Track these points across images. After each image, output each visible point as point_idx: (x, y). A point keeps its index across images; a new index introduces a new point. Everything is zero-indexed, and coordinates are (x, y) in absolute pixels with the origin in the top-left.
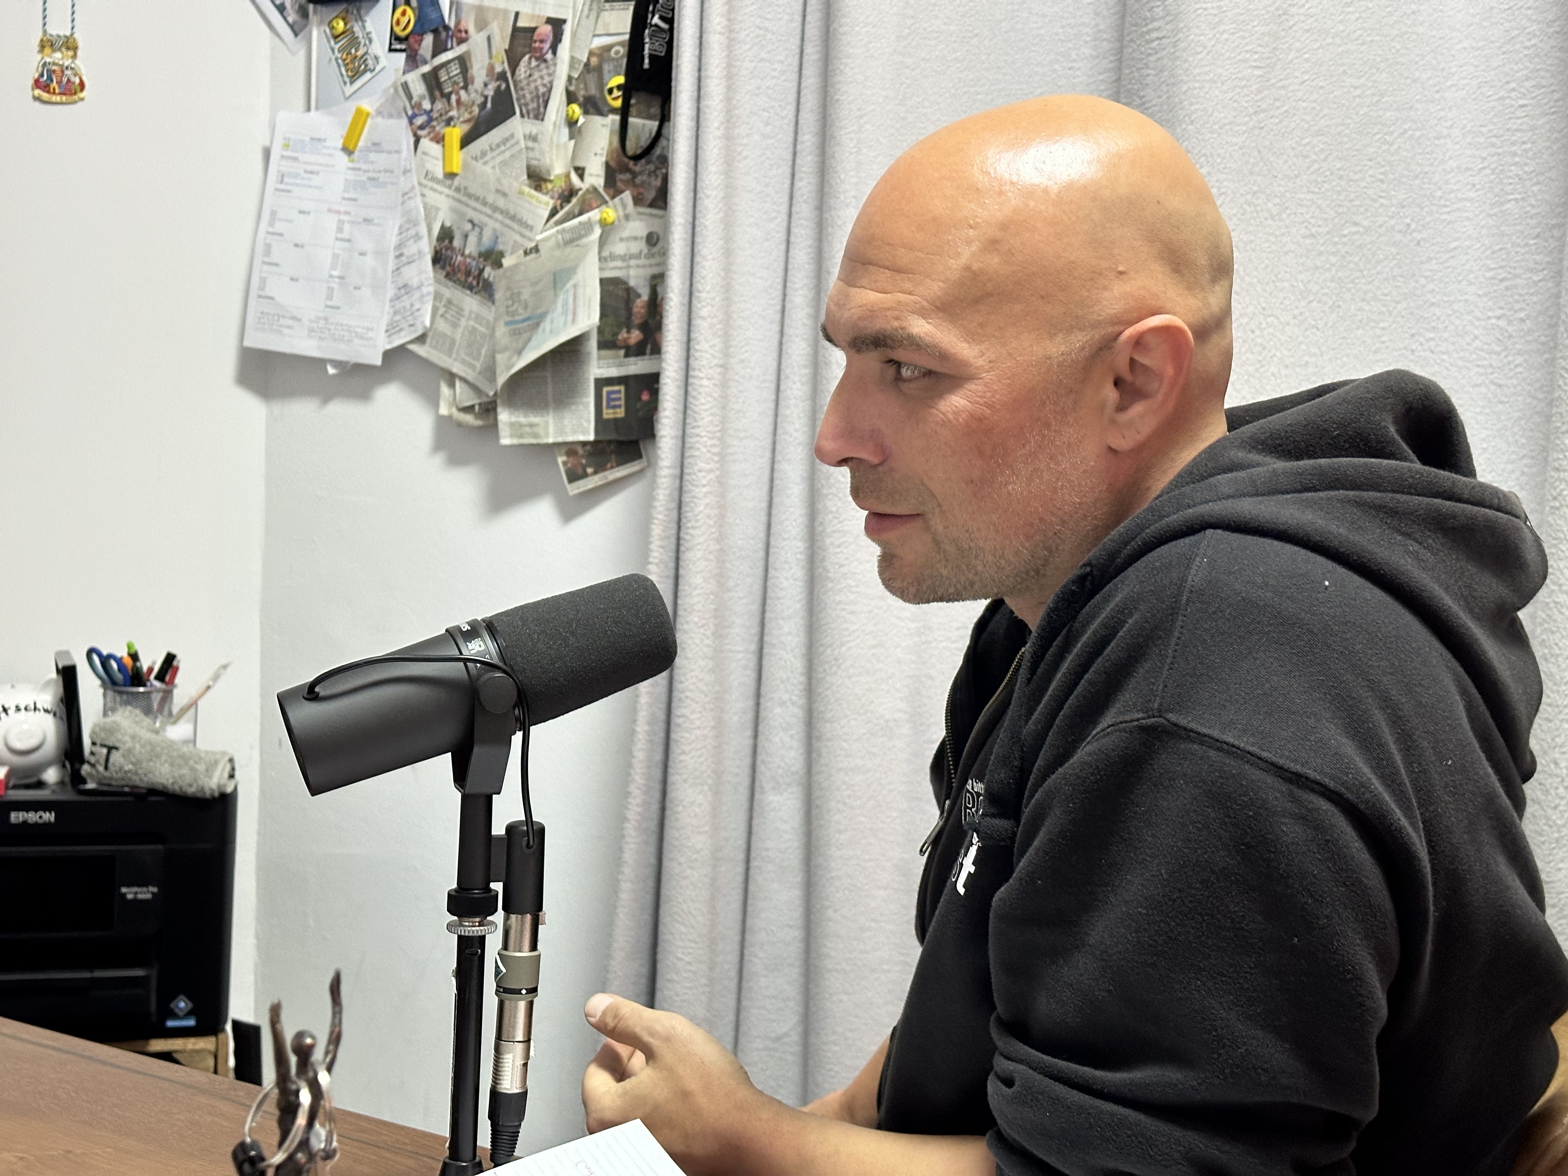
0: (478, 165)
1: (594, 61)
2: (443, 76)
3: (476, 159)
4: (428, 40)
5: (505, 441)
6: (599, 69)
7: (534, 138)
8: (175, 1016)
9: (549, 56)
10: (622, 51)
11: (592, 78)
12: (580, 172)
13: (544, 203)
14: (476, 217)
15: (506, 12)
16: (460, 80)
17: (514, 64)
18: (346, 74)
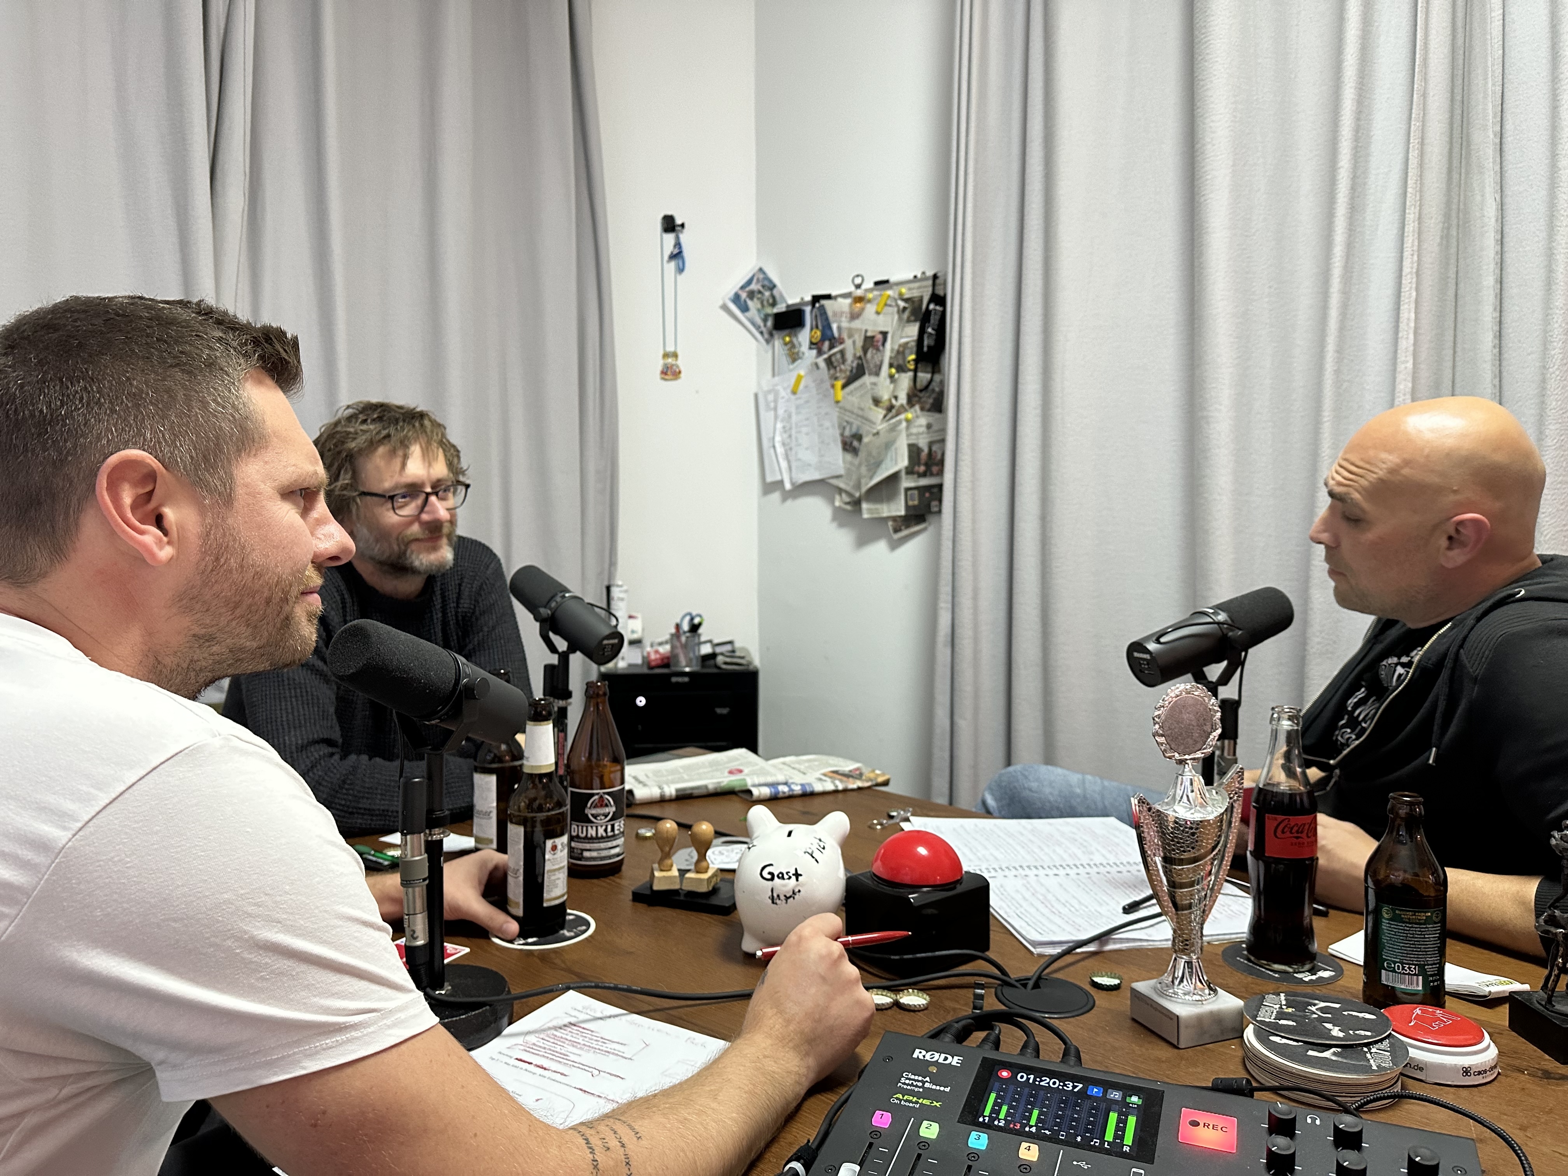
0: (850, 398)
1: (901, 349)
3: (848, 394)
4: (827, 344)
5: (866, 516)
6: (903, 353)
7: (875, 384)
9: (881, 348)
10: (914, 344)
11: (900, 357)
12: (896, 398)
13: (881, 412)
14: (851, 420)
15: (861, 330)
17: (865, 352)
18: (790, 360)
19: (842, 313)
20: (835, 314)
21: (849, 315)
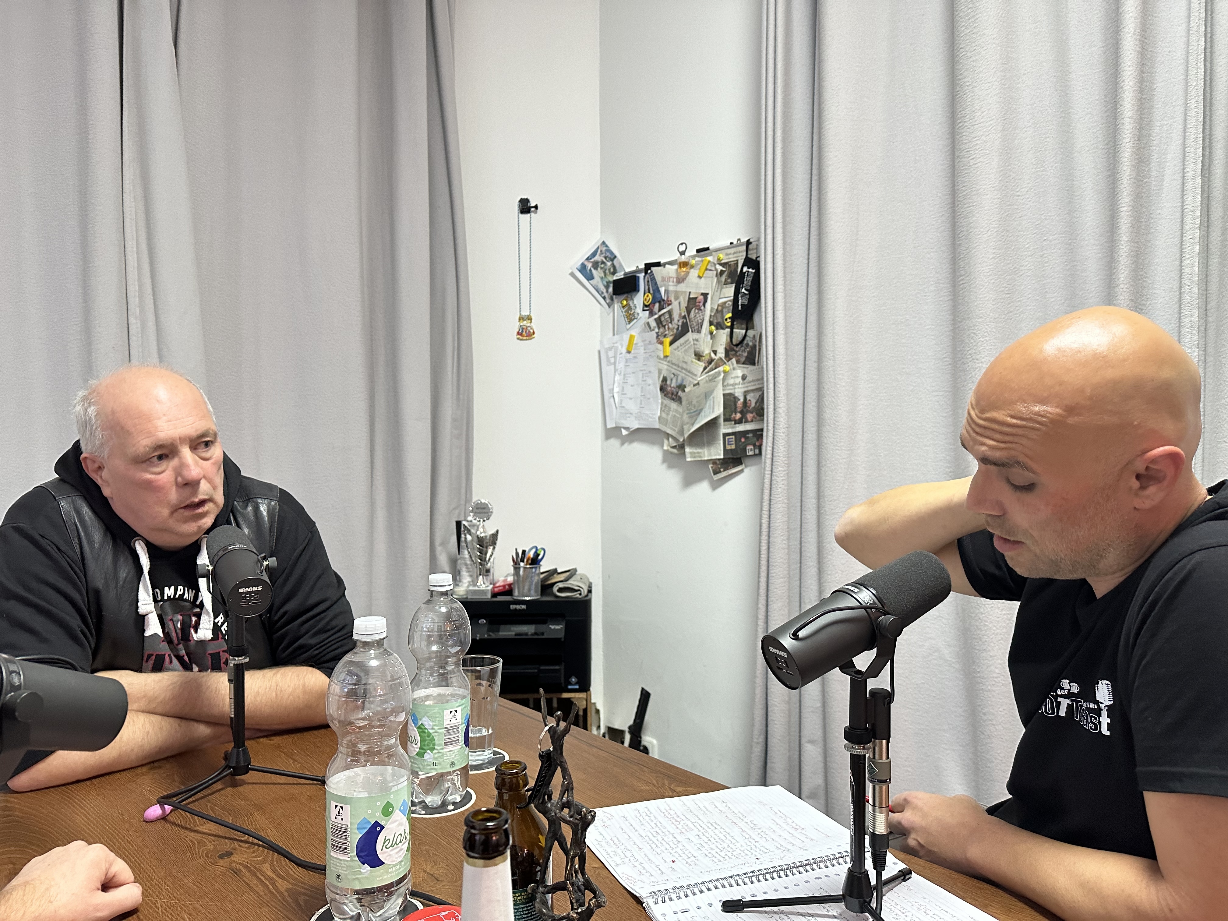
0: (676, 352)
1: (720, 308)
2: (663, 319)
3: (675, 349)
4: (657, 305)
5: (689, 459)
6: (722, 311)
7: (697, 340)
8: (571, 684)
9: (702, 308)
10: (731, 303)
11: (719, 315)
12: (715, 352)
13: (701, 365)
14: (676, 372)
15: (685, 292)
16: (669, 320)
17: (689, 312)
18: (627, 321)
19: (669, 278)
20: (663, 279)
21: (675, 280)
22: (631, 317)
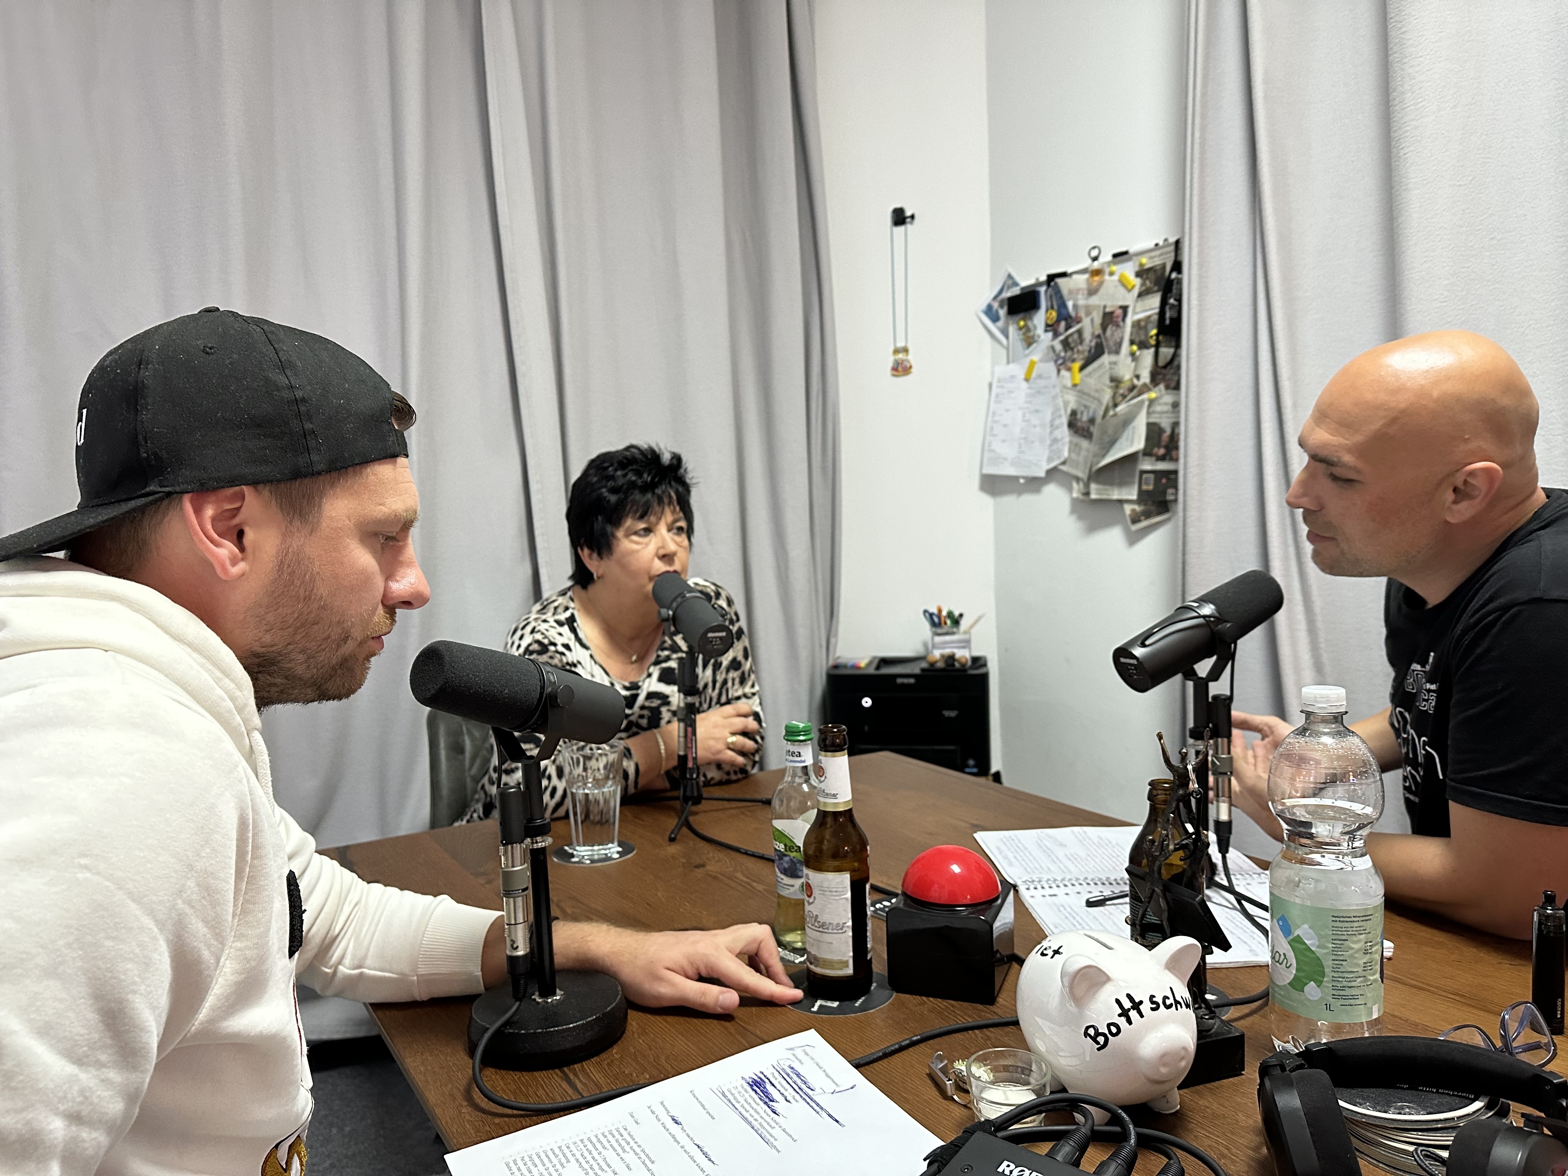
0: (1088, 379)
1: (1143, 323)
2: (1070, 340)
3: (1087, 376)
4: (1063, 324)
6: (1145, 328)
8: (969, 767)
9: (1121, 324)
10: (1156, 317)
11: (1142, 332)
12: (1138, 377)
14: (1088, 404)
16: (1078, 341)
17: (1104, 330)
18: (1024, 344)
19: (1078, 290)
20: (1071, 292)
21: (1086, 292)
22: (1029, 341)
